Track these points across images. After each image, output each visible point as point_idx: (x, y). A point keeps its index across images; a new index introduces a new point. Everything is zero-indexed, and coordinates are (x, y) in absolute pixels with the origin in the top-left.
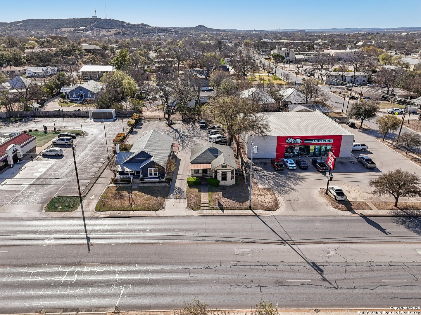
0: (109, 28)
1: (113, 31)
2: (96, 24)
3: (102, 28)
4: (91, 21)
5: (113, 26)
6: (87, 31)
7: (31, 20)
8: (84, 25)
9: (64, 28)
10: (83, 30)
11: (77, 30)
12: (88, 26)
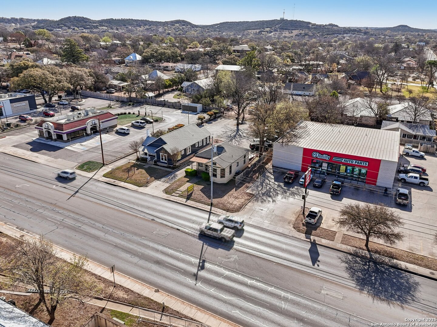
0: (293, 30)
1: (295, 32)
2: (281, 26)
3: (286, 29)
4: (277, 23)
5: (297, 27)
6: (271, 32)
7: (227, 22)
8: (270, 26)
9: (251, 29)
10: (267, 32)
11: (261, 32)
12: (273, 28)
